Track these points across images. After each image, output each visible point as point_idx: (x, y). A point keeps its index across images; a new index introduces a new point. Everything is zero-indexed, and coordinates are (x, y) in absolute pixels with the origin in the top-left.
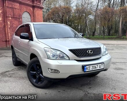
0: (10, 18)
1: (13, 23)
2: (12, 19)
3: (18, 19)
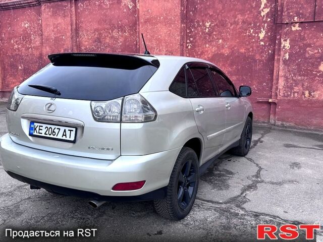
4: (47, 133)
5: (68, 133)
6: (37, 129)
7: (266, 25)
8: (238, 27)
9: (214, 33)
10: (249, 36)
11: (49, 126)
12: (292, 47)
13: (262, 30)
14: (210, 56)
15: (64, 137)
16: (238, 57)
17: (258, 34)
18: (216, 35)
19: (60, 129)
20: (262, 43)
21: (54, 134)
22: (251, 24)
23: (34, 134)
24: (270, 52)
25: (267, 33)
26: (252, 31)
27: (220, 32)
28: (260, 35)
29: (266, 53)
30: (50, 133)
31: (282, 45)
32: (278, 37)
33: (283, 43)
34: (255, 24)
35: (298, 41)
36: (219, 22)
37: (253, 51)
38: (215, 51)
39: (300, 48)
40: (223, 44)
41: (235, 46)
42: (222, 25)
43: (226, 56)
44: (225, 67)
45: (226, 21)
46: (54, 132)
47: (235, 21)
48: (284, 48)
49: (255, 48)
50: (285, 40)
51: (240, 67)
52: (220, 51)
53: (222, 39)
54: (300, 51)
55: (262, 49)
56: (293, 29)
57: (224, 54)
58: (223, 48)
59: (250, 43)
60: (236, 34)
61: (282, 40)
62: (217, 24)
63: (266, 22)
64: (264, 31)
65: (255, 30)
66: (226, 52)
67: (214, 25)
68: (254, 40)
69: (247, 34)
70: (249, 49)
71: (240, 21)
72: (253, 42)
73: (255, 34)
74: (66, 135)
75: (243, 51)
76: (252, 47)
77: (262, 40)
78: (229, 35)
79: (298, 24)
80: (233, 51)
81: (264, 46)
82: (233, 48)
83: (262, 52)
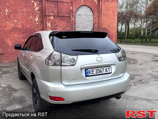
0: (52, 18)
1: (57, 24)
2: (55, 18)
3: (66, 18)
4: (97, 72)
5: (108, 70)
6: (91, 72)
7: (38, 15)
8: (25, 14)
9: (11, 16)
10: (31, 19)
11: (97, 69)
12: (51, 26)
13: (36, 17)
14: (10, 28)
15: (106, 72)
16: (26, 29)
17: (35, 19)
18: (12, 17)
19: (103, 69)
20: (37, 23)
21: (101, 72)
22: (31, 14)
23: (89, 75)
24: (41, 27)
25: (39, 19)
26: (32, 17)
27: (14, 16)
28: (36, 19)
29: (39, 28)
30: (99, 72)
31: (48, 25)
32: (45, 21)
33: (48, 24)
34: (33, 14)
35: (53, 23)
36: (14, 10)
37: (33, 26)
38: (13, 26)
39: (54, 26)
40: (17, 23)
41: (24, 24)
42: (15, 12)
43: (20, 28)
44: (20, 34)
45: (18, 10)
46: (101, 71)
47: (22, 11)
48: (48, 26)
49: (34, 25)
50: (48, 23)
51: (28, 35)
52: (16, 26)
53: (17, 20)
54: (54, 28)
55: (37, 26)
56: (51, 18)
57: (18, 28)
58: (17, 24)
59: (31, 23)
60: (24, 18)
61: (47, 23)
62: (12, 12)
63: (38, 13)
64: (37, 18)
65: (33, 17)
66: (20, 27)
67: (11, 12)
68: (33, 22)
69: (30, 18)
70: (31, 26)
71: (25, 11)
72: (33, 23)
73: (33, 18)
74: (107, 71)
75: (28, 26)
76: (33, 25)
77: (37, 22)
78: (20, 18)
79: (52, 16)
80: (23, 26)
81: (38, 25)
82: (23, 24)
83: (38, 28)
